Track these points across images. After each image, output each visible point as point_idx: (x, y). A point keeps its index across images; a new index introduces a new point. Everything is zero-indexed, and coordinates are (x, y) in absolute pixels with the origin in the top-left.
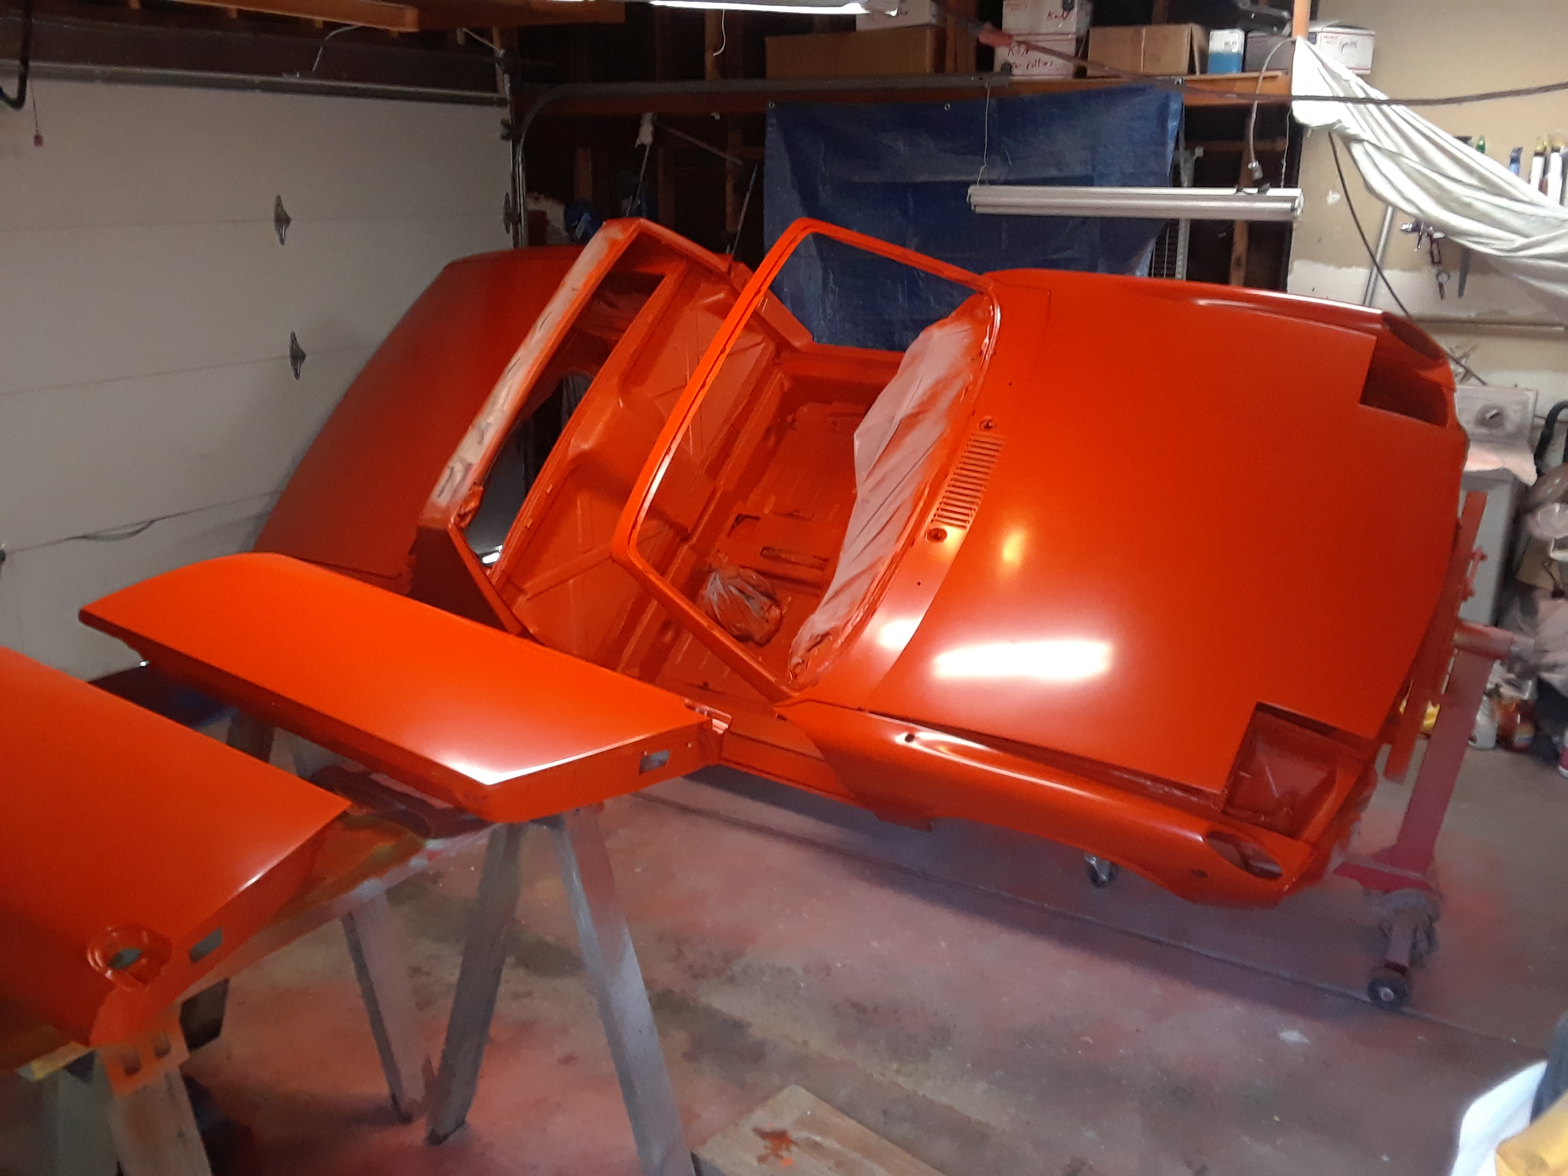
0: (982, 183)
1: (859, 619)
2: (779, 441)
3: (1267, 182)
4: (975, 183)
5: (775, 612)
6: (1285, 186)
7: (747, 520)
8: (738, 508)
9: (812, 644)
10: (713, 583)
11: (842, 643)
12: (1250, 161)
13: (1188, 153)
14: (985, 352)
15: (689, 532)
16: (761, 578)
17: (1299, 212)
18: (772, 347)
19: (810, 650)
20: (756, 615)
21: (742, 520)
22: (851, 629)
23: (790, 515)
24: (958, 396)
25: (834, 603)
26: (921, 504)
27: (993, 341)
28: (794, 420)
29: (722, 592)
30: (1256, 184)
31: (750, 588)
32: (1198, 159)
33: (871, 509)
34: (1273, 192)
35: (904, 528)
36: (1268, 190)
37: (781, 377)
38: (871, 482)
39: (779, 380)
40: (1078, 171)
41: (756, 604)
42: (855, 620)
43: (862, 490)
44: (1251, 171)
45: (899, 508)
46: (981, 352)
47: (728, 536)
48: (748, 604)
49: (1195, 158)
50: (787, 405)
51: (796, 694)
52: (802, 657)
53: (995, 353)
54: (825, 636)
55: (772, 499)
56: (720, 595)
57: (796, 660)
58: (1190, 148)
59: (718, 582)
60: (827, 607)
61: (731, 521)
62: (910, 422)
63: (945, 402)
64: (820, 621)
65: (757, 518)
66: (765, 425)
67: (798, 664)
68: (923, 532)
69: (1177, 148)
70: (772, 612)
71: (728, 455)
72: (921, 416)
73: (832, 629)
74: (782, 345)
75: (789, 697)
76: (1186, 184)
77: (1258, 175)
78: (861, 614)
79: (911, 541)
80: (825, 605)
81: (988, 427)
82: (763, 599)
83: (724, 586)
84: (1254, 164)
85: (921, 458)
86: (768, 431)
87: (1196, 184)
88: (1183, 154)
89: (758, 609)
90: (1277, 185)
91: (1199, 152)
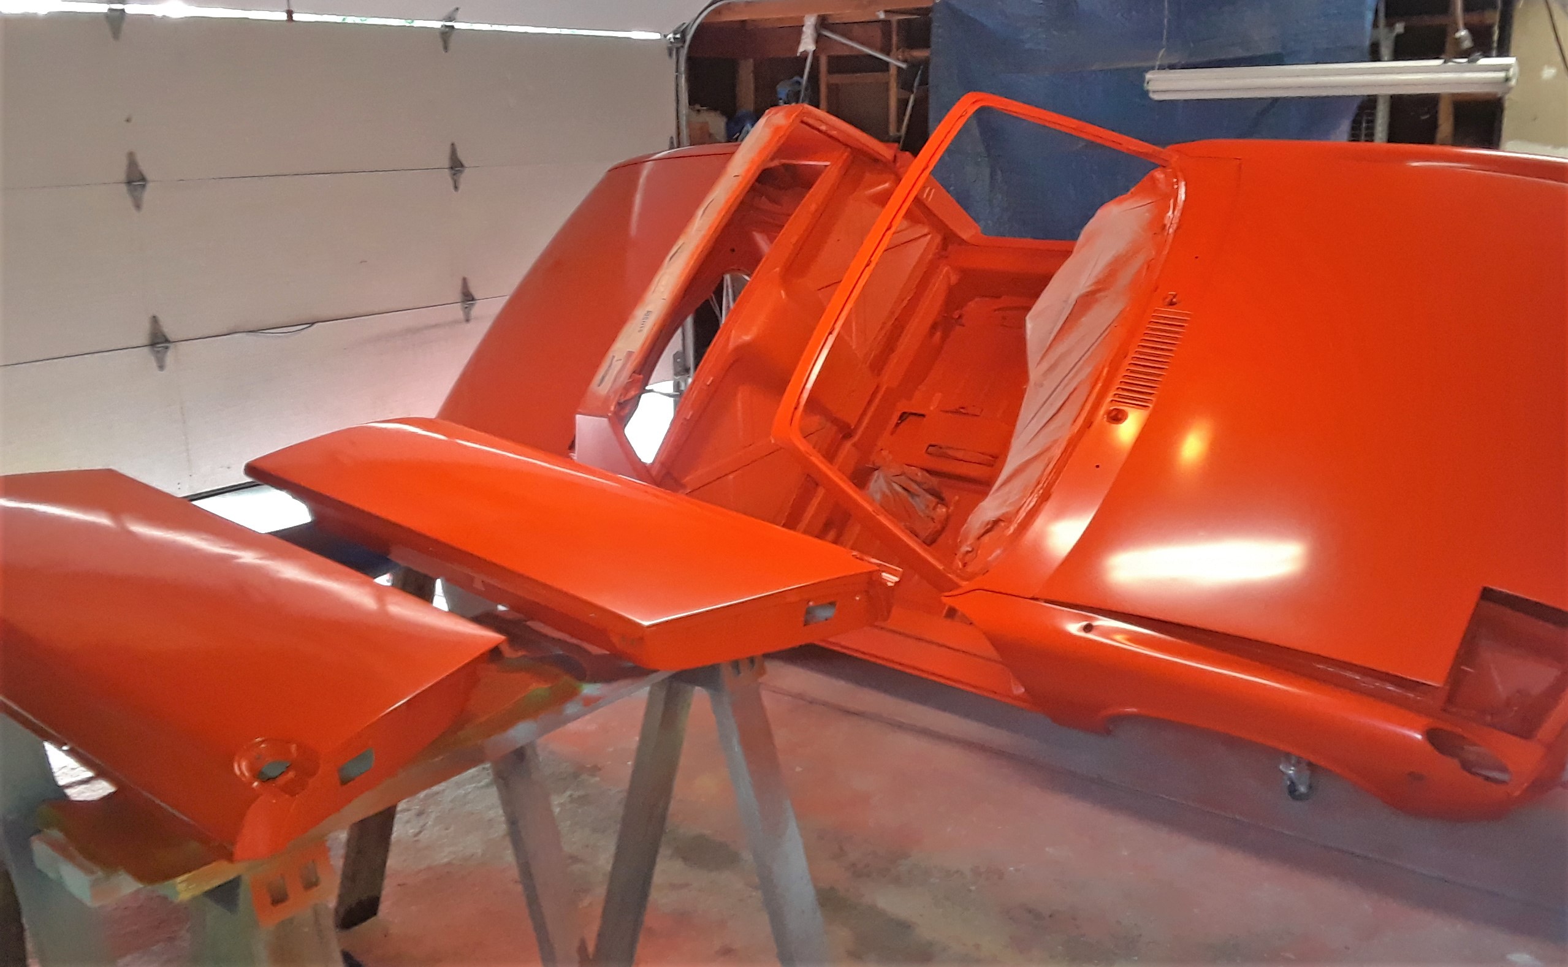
0: (1162, 68)
1: (1032, 504)
2: (944, 338)
3: (1478, 52)
4: (1153, 68)
5: (942, 510)
6: (1498, 56)
7: (911, 418)
8: (903, 406)
9: (983, 531)
10: (876, 481)
11: (1015, 530)
12: (1457, 30)
13: (1386, 30)
14: (1168, 225)
15: (852, 427)
16: (927, 475)
17: (1513, 82)
18: (938, 239)
19: (979, 538)
20: (921, 514)
21: (907, 417)
22: (1024, 514)
23: (956, 412)
24: (1139, 272)
25: (1006, 489)
26: (1100, 385)
27: (1177, 213)
28: (960, 317)
29: (887, 492)
30: (1466, 54)
31: (915, 487)
32: (1398, 36)
33: (1044, 393)
34: (1484, 61)
35: (1082, 409)
36: (1478, 60)
37: (947, 272)
38: (1045, 365)
39: (945, 277)
40: (1266, 49)
41: (922, 503)
42: (1028, 505)
43: (1035, 372)
44: (1458, 41)
45: (1075, 389)
46: (1165, 226)
47: (892, 433)
48: (914, 503)
49: (1394, 34)
50: (954, 300)
51: (964, 583)
52: (971, 545)
53: (1178, 228)
54: (996, 522)
55: (938, 396)
56: (884, 495)
57: (965, 548)
58: (1390, 25)
59: (882, 481)
60: (999, 494)
61: (895, 419)
62: (1086, 302)
63: (1125, 277)
64: (989, 509)
65: (923, 416)
66: (929, 321)
67: (968, 552)
68: (1102, 411)
69: (1375, 25)
70: (938, 510)
71: (892, 350)
72: (1098, 295)
73: (1003, 514)
74: (949, 238)
75: (958, 586)
76: (1386, 58)
77: (1467, 44)
78: (1035, 500)
79: (1088, 424)
80: (993, 493)
81: (1172, 304)
82: (929, 497)
83: (889, 484)
84: (1463, 33)
85: (1098, 339)
86: (934, 327)
87: (1397, 56)
88: (1382, 30)
89: (924, 508)
90: (1487, 55)
91: (1399, 28)
